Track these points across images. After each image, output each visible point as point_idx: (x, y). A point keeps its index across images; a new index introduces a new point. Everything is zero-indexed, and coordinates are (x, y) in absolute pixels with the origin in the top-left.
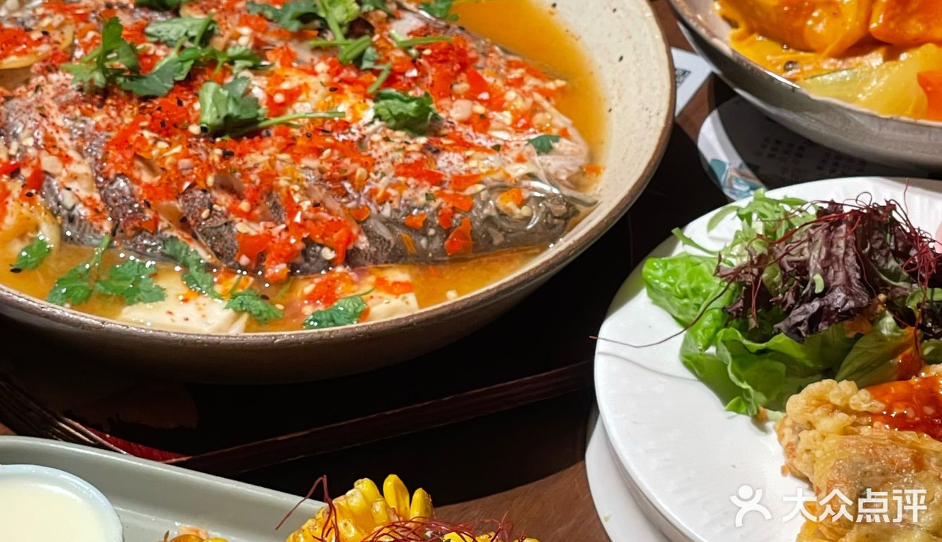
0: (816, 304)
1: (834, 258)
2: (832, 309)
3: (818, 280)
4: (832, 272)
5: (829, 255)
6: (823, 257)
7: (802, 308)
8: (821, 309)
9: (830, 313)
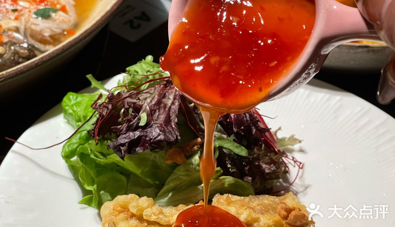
0: (137, 133)
1: (162, 105)
2: (148, 139)
3: (144, 117)
4: (157, 114)
5: (159, 103)
6: (154, 103)
7: (127, 134)
8: (140, 137)
9: (145, 142)
